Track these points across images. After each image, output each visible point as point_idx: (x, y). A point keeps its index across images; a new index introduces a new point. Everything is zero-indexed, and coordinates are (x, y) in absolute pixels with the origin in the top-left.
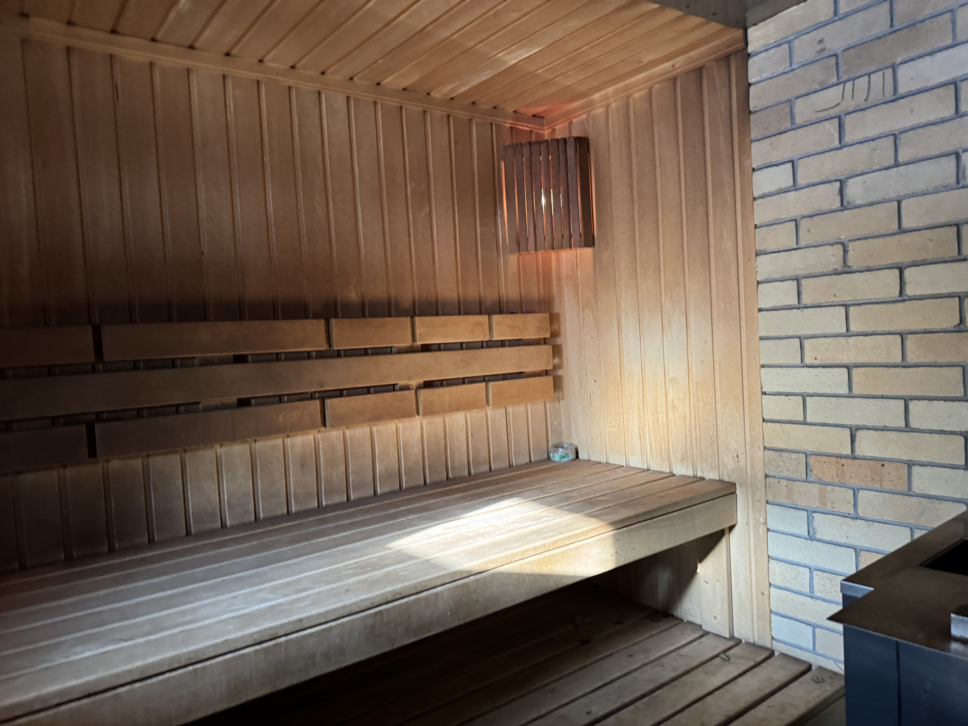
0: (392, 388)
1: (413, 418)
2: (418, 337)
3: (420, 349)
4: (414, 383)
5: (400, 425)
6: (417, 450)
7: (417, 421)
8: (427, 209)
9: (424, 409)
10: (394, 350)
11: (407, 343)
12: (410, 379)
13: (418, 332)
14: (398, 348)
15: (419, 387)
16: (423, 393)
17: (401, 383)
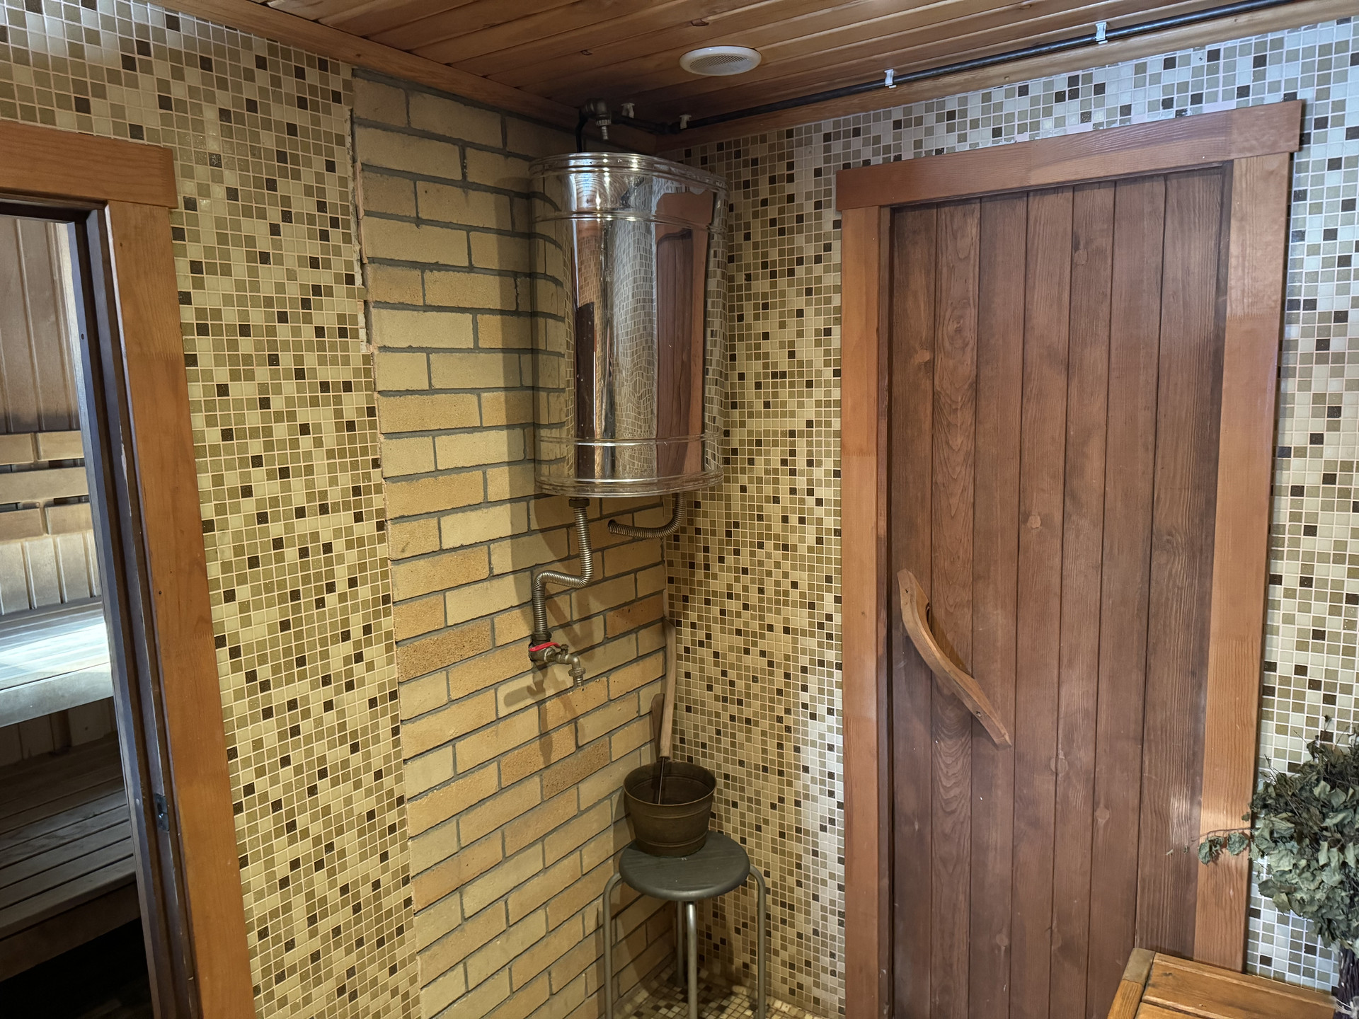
0: (16, 507)
1: (40, 537)
2: (42, 453)
3: (47, 465)
4: (41, 501)
5: (27, 544)
6: (50, 569)
7: (48, 540)
8: (53, 318)
9: (53, 528)
10: (14, 468)
11: (30, 460)
12: (34, 497)
13: (41, 449)
14: (18, 466)
15: (48, 505)
16: (51, 512)
17: (23, 501)
